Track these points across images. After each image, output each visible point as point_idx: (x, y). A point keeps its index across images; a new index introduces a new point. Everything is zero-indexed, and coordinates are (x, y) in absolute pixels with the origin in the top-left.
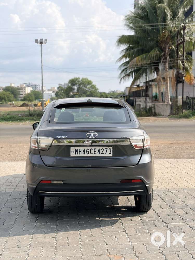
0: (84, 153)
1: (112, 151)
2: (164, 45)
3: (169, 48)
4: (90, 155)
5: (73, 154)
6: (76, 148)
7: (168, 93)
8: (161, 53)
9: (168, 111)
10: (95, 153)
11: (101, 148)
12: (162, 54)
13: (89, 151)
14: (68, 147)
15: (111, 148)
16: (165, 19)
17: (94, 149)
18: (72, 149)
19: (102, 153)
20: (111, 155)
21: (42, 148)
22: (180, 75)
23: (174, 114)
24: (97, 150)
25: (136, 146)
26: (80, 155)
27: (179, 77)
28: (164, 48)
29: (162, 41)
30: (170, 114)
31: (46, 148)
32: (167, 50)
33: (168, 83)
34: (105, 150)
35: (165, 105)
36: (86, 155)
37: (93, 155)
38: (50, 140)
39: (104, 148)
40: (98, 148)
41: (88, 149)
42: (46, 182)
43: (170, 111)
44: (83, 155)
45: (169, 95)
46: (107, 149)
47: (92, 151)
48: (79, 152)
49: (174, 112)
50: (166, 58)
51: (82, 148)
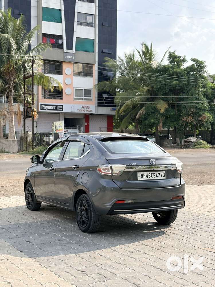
0: (147, 177)
1: (165, 175)
2: (8, 77)
3: (14, 80)
4: (151, 178)
5: (139, 178)
6: (142, 173)
7: (13, 128)
8: (5, 85)
9: (16, 147)
10: (155, 176)
11: (158, 172)
12: (7, 86)
14: (136, 172)
15: (164, 172)
16: (9, 51)
17: (154, 173)
18: (139, 174)
19: (159, 177)
20: (165, 178)
21: (116, 174)
22: (29, 110)
23: (24, 151)
24: (155, 174)
25: (179, 170)
26: (145, 179)
27: (28, 112)
28: (8, 80)
29: (6, 73)
30: (19, 150)
31: (119, 174)
32: (12, 83)
33: (13, 118)
34: (161, 174)
35: (12, 141)
36: (148, 178)
37: (153, 178)
38: (124, 167)
40: (156, 173)
41: (150, 174)
42: (120, 202)
43: (19, 148)
44: (146, 179)
45: (14, 130)
46: (162, 173)
47: (153, 175)
48: (144, 176)
49: (24, 148)
50: (11, 91)
51: (146, 173)
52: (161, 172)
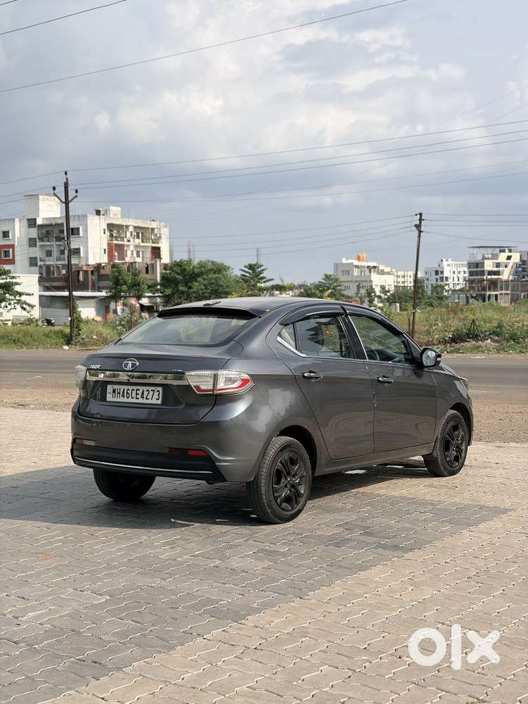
0: (124, 396)
1: (160, 395)
4: (130, 400)
5: (109, 398)
6: (116, 387)
10: (138, 396)
11: (145, 388)
13: (130, 392)
14: (104, 384)
15: (160, 389)
17: (137, 390)
18: (110, 388)
19: (146, 399)
20: (159, 402)
24: (140, 392)
25: (197, 387)
26: (118, 400)
34: (151, 393)
36: (125, 400)
37: (134, 401)
39: (150, 388)
40: (141, 389)
41: (129, 390)
44: (122, 399)
46: (154, 391)
47: (134, 392)
48: (118, 393)
51: (122, 387)
52: (153, 388)
